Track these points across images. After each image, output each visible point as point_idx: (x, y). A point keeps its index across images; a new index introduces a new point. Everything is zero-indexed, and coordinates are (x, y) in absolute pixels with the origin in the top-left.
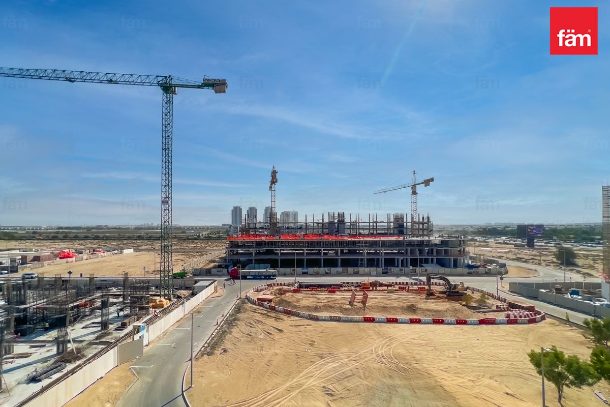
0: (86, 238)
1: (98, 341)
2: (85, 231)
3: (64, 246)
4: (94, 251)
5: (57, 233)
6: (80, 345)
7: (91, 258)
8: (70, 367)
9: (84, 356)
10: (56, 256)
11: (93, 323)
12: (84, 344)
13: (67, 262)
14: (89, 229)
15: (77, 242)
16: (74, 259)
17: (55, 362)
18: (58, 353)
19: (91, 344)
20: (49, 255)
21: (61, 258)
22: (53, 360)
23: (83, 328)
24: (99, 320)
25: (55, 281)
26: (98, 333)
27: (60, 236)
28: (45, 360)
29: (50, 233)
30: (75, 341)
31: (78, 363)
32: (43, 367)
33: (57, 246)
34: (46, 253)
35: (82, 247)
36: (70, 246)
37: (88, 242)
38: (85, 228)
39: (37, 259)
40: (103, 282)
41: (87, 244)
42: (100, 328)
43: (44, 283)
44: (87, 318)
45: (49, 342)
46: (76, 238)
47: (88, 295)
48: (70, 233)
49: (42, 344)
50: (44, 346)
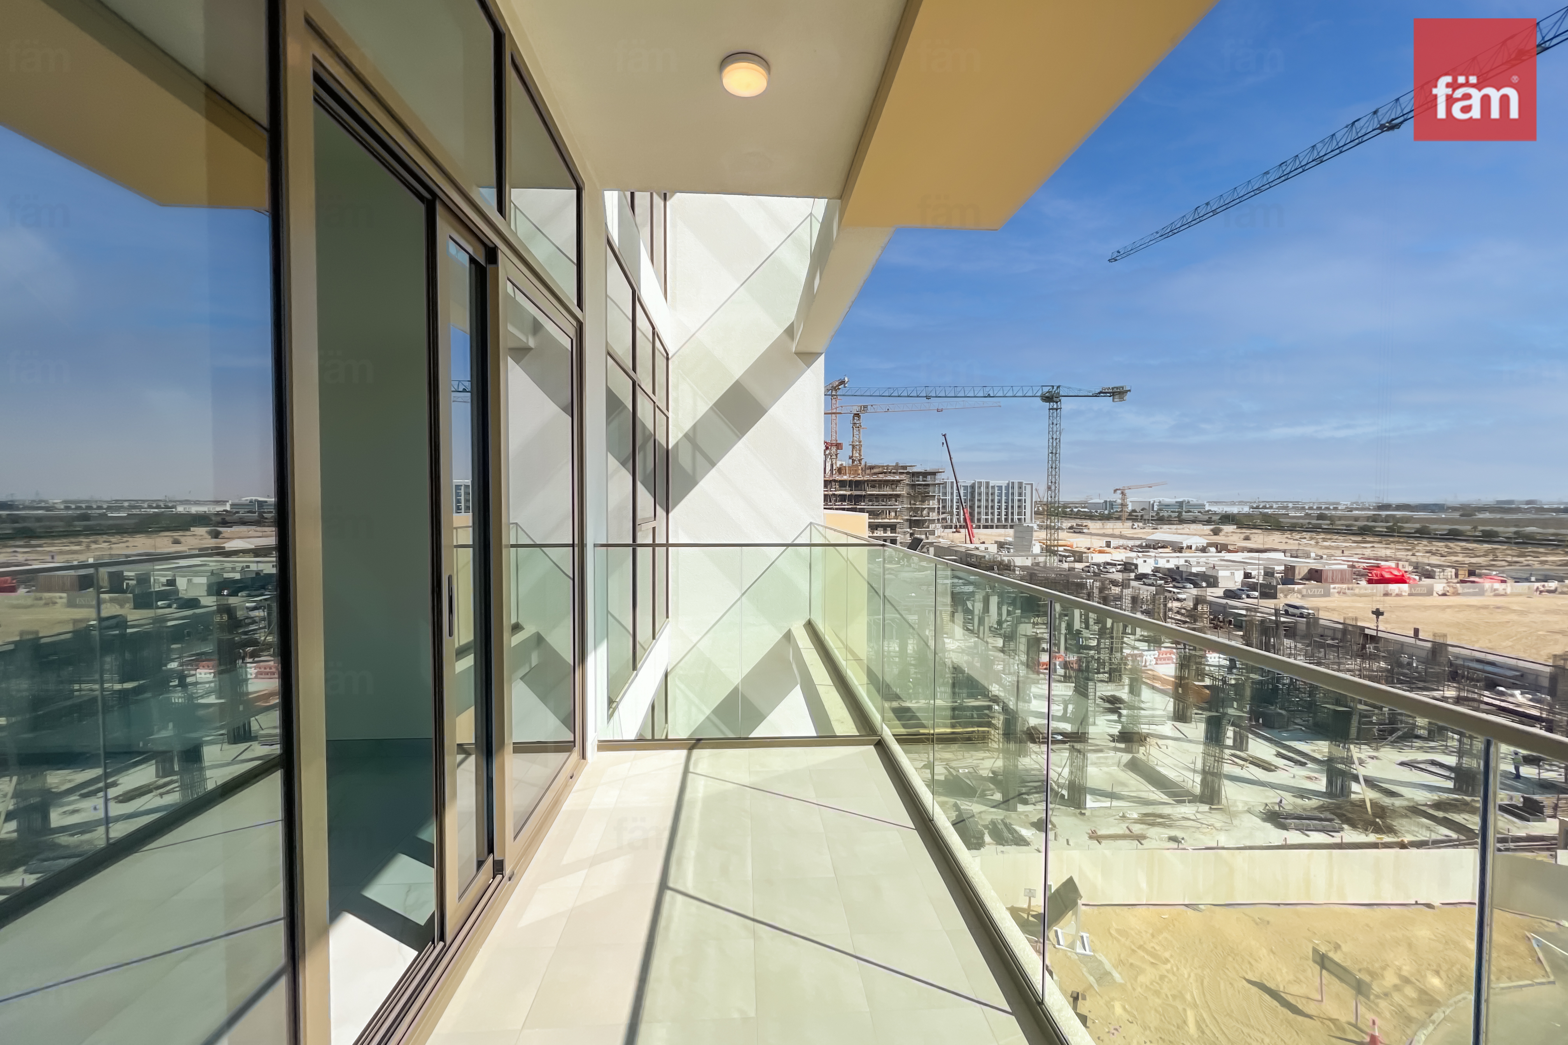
0: (1453, 536)
1: (1440, 814)
2: (1456, 515)
3: (1388, 552)
4: (1472, 573)
5: (1375, 519)
6: (1387, 801)
7: (1456, 594)
8: (1350, 835)
9: (1390, 830)
10: (1360, 575)
11: (1433, 763)
12: (1398, 802)
13: (1386, 594)
14: (1467, 511)
15: (1423, 545)
16: (1404, 587)
17: (1320, 808)
18: (1329, 794)
19: (1415, 810)
20: (1342, 571)
21: (1370, 582)
22: (1314, 802)
23: (1402, 764)
24: (1451, 760)
25: (1345, 631)
26: (1445, 796)
27: (1381, 527)
28: (1302, 793)
29: (1356, 519)
30: (1370, 783)
31: (1372, 838)
32: (1295, 806)
33: (1368, 552)
34: (1337, 564)
35: (1435, 560)
36: (1401, 554)
37: (1456, 546)
38: (1454, 509)
39: (1315, 575)
41: (1455, 554)
42: (1450, 784)
43: (1320, 631)
44: (1418, 743)
45: (1314, 760)
46: (1423, 533)
47: (1421, 684)
48: (1408, 520)
49: (1301, 760)
50: (1303, 764)
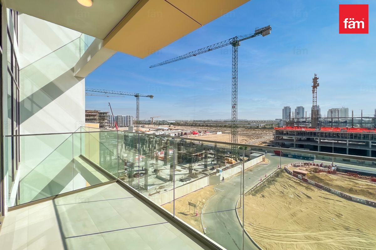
0: (203, 126)
1: (203, 172)
2: (203, 122)
3: (195, 129)
4: (205, 132)
5: (193, 123)
6: (197, 172)
7: (204, 135)
8: (192, 180)
9: (197, 177)
10: (192, 133)
11: (202, 164)
12: (198, 172)
13: (195, 136)
14: (204, 121)
15: (199, 127)
16: (197, 135)
17: (188, 176)
18: (189, 173)
19: (200, 173)
20: (189, 133)
21: (193, 134)
22: (187, 175)
23: (198, 165)
24: (204, 163)
25: (190, 143)
26: (203, 169)
27: (194, 125)
28: (185, 174)
29: (191, 123)
30: (195, 170)
31: (195, 179)
32: (184, 177)
33: (192, 129)
34: (188, 132)
35: (201, 130)
36: (197, 129)
37: (203, 127)
38: (203, 121)
39: (185, 134)
40: (207, 147)
41: (203, 129)
42: (204, 167)
43: (187, 144)
44: (200, 161)
45: (187, 168)
46: (199, 126)
47: (200, 151)
48: (197, 123)
49: (185, 168)
50: (185, 169)
